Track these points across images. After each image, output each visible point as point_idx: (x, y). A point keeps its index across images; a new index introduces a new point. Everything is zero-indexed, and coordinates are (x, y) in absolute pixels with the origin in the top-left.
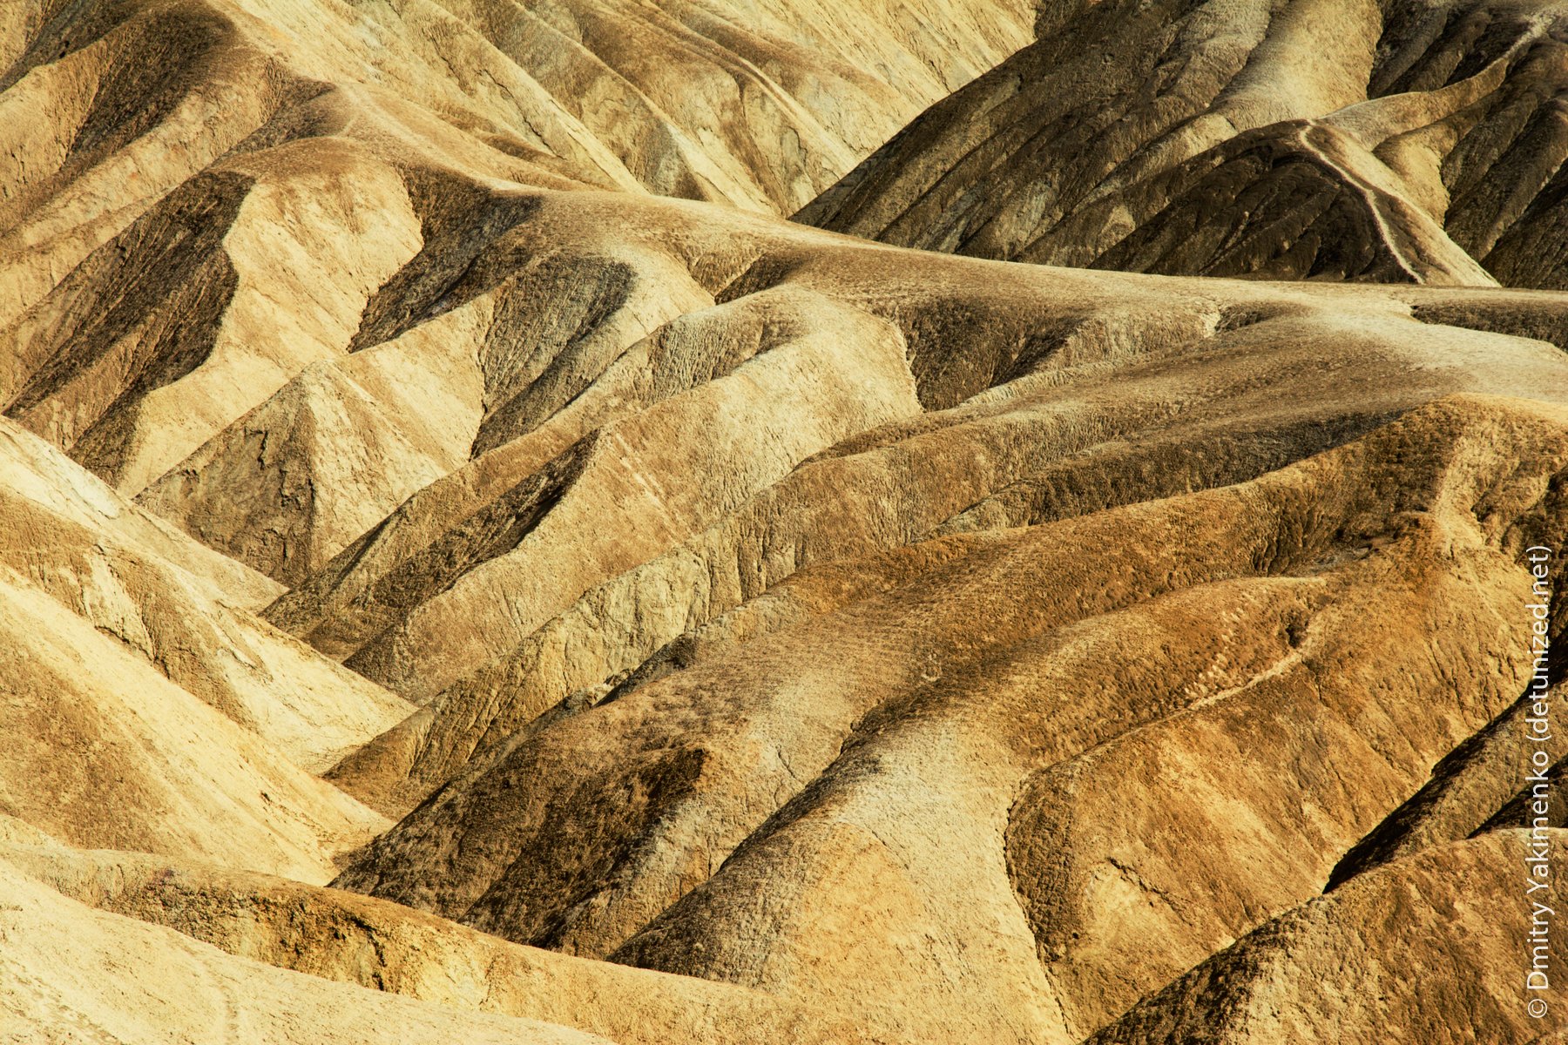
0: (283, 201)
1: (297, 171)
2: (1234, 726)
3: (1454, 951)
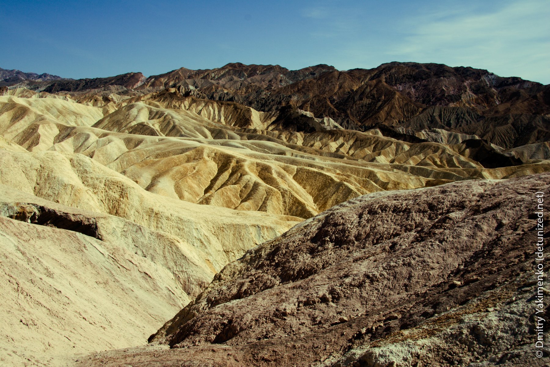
0: (44, 127)
1: (44, 124)
2: (192, 177)
3: (228, 197)
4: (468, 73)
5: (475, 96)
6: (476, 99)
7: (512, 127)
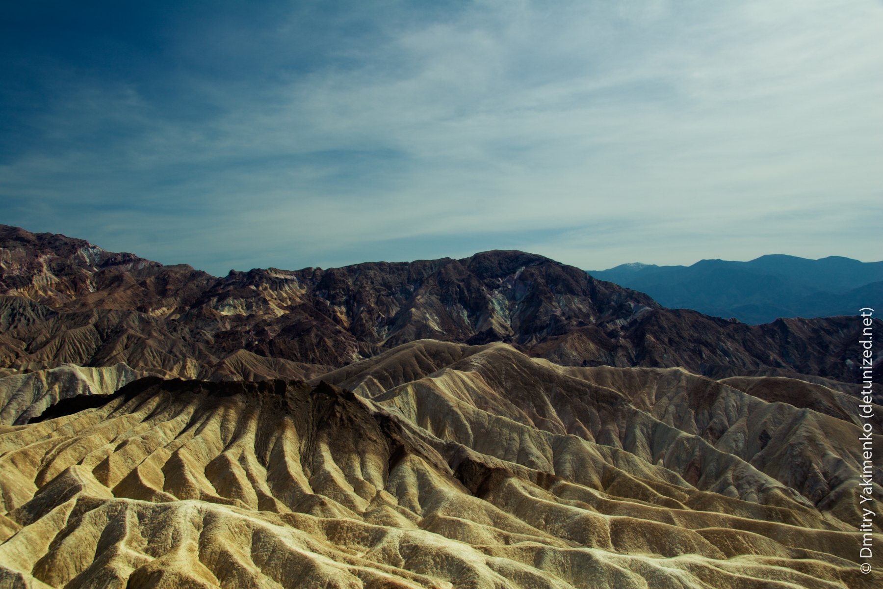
4: (57, 244)
5: (55, 279)
6: (58, 284)
7: (94, 329)
